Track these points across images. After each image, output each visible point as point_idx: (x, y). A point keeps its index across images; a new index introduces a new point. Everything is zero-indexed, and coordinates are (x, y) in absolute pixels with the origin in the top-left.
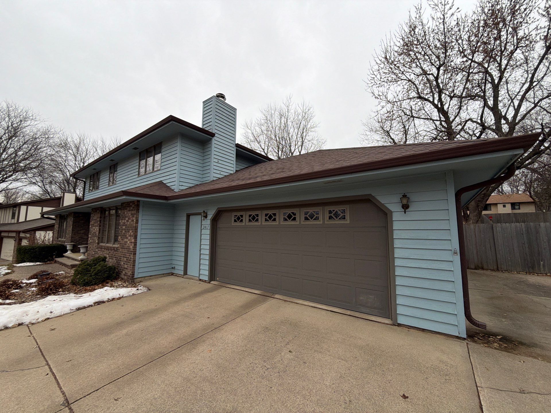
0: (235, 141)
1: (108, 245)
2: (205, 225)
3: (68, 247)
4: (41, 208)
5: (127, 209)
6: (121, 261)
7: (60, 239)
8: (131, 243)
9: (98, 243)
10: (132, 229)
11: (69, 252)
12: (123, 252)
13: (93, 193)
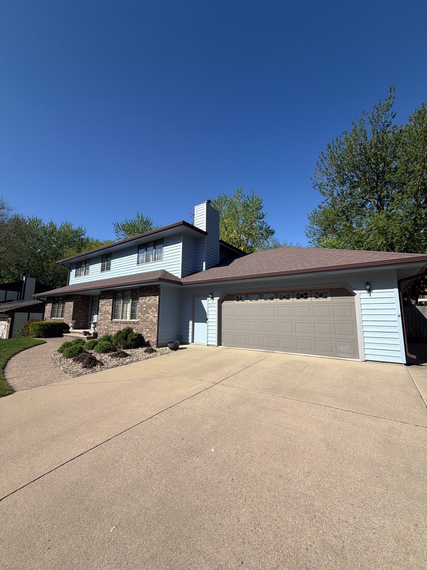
0: (219, 238)
1: (122, 320)
2: (211, 304)
3: (71, 325)
4: (5, 291)
5: (147, 291)
6: (143, 331)
7: (52, 318)
8: (155, 317)
9: (112, 319)
10: (154, 307)
11: (71, 328)
12: (145, 325)
13: (81, 278)
